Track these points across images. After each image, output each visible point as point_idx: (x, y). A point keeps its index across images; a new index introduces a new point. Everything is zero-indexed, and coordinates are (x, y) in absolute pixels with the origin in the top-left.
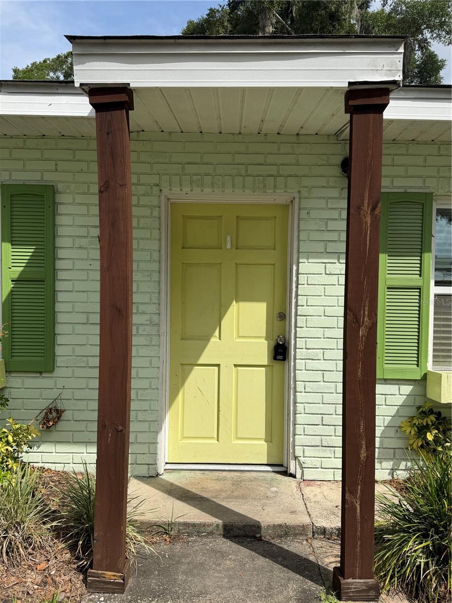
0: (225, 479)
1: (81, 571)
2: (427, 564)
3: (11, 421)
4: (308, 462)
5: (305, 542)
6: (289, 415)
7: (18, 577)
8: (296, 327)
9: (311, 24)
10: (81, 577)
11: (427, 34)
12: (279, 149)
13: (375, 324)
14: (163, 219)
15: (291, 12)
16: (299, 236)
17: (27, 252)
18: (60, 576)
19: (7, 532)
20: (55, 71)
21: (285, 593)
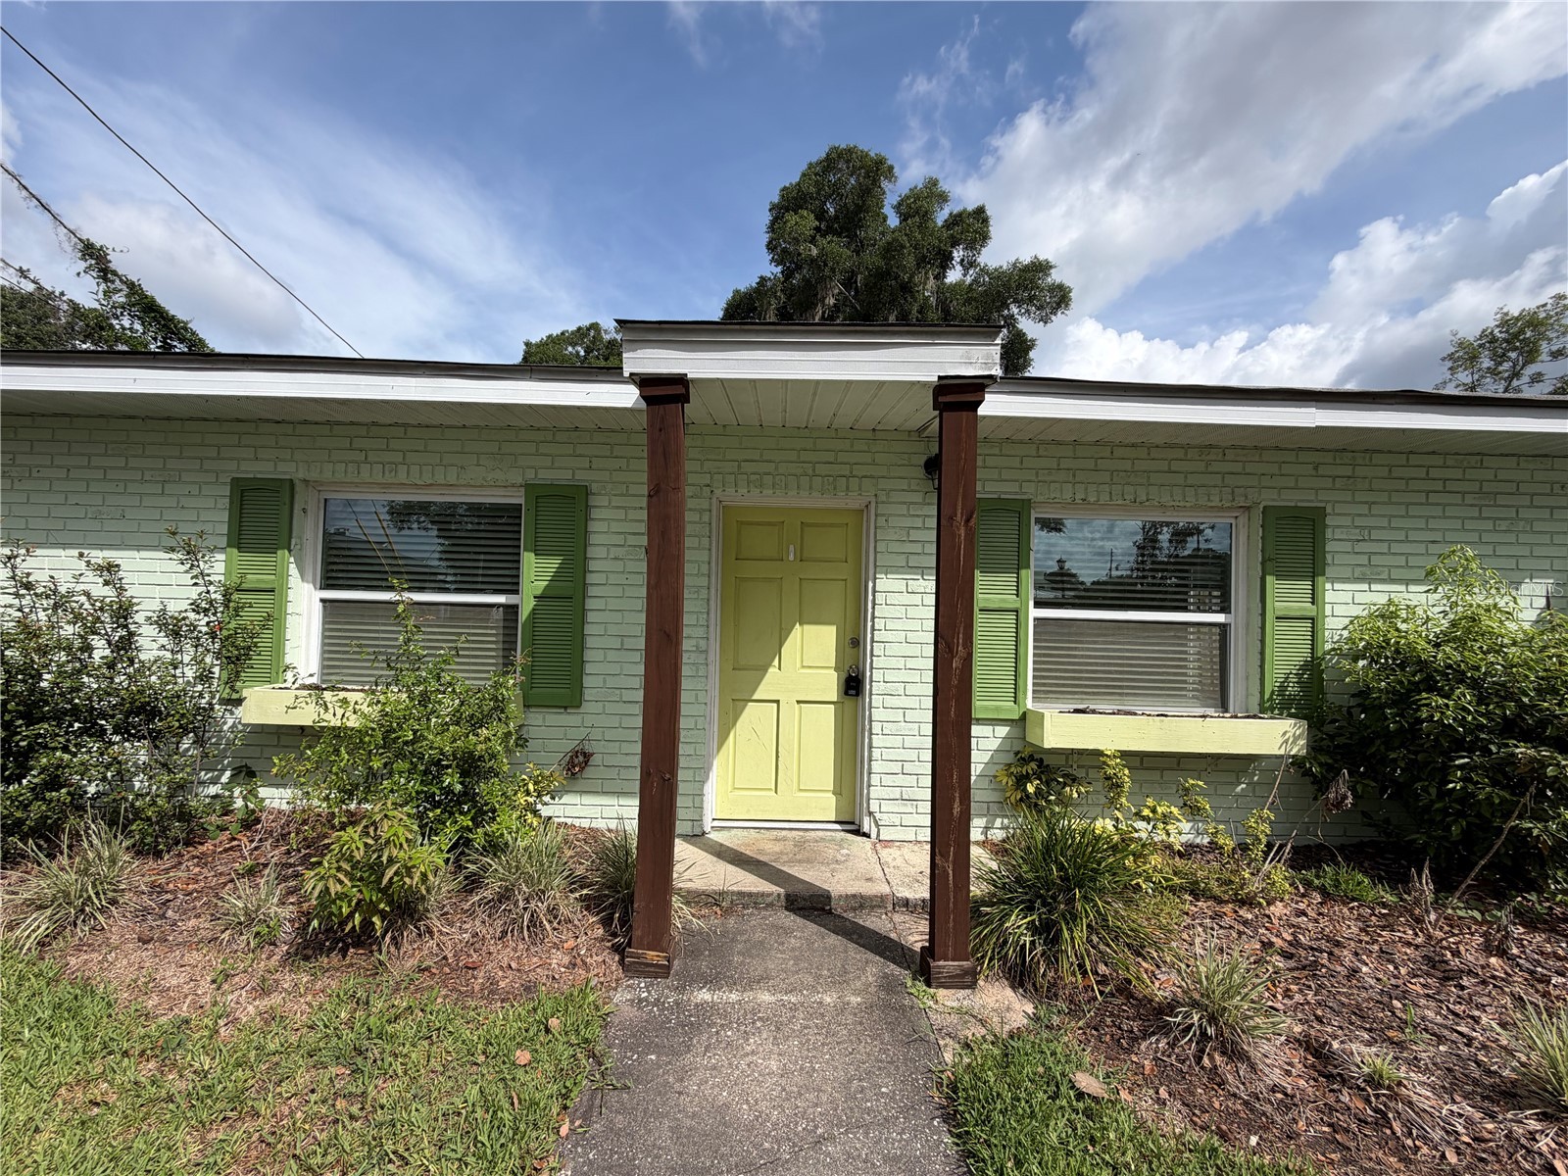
0: (784, 839)
1: (616, 951)
2: (1033, 943)
3: (531, 766)
4: (884, 819)
5: (884, 916)
6: (862, 762)
7: (541, 958)
8: (872, 655)
9: (879, 295)
10: (617, 958)
11: (1014, 310)
12: (852, 446)
13: (970, 655)
14: (714, 525)
15: (856, 282)
16: (875, 547)
17: (553, 564)
18: (591, 956)
19: (528, 902)
20: (574, 345)
21: (863, 978)
